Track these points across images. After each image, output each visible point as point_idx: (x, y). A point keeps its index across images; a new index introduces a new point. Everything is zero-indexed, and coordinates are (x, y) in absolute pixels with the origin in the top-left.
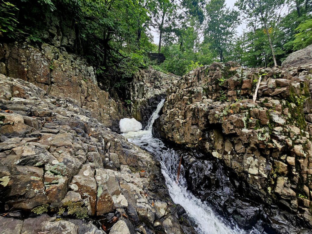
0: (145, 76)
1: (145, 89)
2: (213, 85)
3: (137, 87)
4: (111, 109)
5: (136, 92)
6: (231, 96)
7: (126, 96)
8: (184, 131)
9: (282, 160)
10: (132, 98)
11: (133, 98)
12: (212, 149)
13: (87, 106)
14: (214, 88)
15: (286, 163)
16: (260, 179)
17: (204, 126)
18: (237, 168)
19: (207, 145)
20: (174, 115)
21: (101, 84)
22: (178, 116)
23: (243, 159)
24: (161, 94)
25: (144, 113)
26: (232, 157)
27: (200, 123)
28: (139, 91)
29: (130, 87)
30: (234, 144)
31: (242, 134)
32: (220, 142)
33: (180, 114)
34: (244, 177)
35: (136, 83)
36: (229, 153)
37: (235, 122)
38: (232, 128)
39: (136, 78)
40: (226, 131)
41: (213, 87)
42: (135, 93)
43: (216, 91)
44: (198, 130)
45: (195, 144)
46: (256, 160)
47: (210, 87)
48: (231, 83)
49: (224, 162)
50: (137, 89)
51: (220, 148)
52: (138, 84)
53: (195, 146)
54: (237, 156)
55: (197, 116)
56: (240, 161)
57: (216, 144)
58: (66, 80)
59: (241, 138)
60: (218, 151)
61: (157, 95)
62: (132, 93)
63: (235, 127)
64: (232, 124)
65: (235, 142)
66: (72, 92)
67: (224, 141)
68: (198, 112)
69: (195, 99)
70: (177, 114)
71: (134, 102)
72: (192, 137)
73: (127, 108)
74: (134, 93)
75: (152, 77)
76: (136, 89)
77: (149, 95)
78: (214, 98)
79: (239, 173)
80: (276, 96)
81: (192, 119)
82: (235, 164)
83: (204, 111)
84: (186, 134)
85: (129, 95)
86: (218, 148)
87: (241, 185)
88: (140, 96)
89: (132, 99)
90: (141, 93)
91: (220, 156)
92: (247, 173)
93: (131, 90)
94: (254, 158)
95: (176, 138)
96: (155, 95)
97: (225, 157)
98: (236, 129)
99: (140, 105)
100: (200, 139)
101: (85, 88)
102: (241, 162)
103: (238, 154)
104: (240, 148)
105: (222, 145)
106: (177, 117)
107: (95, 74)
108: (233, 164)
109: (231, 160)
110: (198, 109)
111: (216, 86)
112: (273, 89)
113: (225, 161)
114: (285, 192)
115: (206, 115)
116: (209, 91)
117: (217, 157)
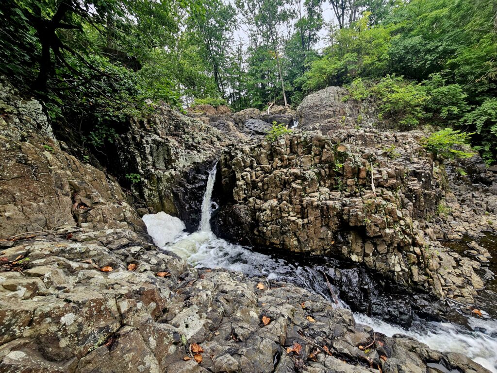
0: (158, 121)
1: (172, 152)
2: (326, 169)
3: (148, 146)
4: (125, 207)
5: (150, 158)
6: (351, 186)
7: (121, 165)
8: (307, 236)
9: (411, 252)
10: (140, 168)
11: (143, 168)
12: (351, 252)
13: (91, 221)
14: (327, 173)
15: (415, 253)
16: (403, 274)
17: (338, 227)
18: (383, 269)
19: (345, 250)
20: (281, 211)
21: (64, 145)
22: (289, 213)
23: (387, 258)
24: (205, 162)
25: (184, 199)
26: (375, 259)
27: (331, 224)
28: (155, 154)
29: (129, 145)
30: (375, 245)
31: (386, 235)
32: (360, 244)
33: (290, 210)
34: (390, 276)
35: (142, 137)
36: (371, 255)
37: (380, 224)
38: (378, 230)
39: (135, 123)
40: (370, 234)
41: (325, 172)
42: (147, 159)
43: (330, 176)
44: (329, 232)
45: (326, 250)
46: (397, 257)
47: (322, 171)
48: (348, 170)
49: (365, 265)
50: (149, 149)
51: (359, 250)
52: (150, 139)
53: (326, 252)
54: (380, 256)
55: (326, 215)
56: (384, 261)
57: (354, 246)
58: (12, 163)
59: (385, 239)
60: (357, 254)
61: (198, 163)
62: (139, 160)
63: (380, 229)
64: (376, 225)
65: (378, 242)
66: (42, 194)
67: (364, 242)
68: (328, 210)
69: (309, 187)
70: (286, 210)
71: (149, 176)
72: (322, 241)
73: (130, 189)
74: (145, 159)
75: (170, 124)
76: (148, 151)
77: (183, 163)
78: (327, 185)
79: (384, 273)
80: (389, 187)
81: (322, 219)
82: (380, 265)
83: (337, 209)
84: (312, 238)
85: (133, 162)
86: (356, 251)
87: (387, 284)
88: (161, 165)
89: (141, 171)
90: (161, 158)
91: (360, 259)
92: (393, 272)
93: (137, 153)
94: (395, 255)
95: (292, 244)
96: (194, 163)
97: (367, 259)
98: (382, 231)
99: (165, 183)
100: (333, 243)
101: (59, 171)
102: (386, 262)
103: (381, 254)
104: (382, 249)
105: (362, 247)
106: (287, 215)
107: (48, 120)
108: (378, 266)
109: (374, 261)
110: (328, 206)
111: (329, 171)
112: (386, 180)
113: (367, 263)
114: (421, 280)
115: (340, 215)
116: (322, 176)
117: (357, 261)
